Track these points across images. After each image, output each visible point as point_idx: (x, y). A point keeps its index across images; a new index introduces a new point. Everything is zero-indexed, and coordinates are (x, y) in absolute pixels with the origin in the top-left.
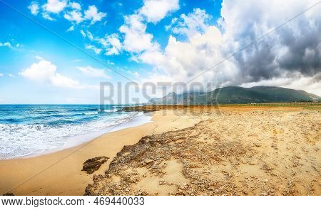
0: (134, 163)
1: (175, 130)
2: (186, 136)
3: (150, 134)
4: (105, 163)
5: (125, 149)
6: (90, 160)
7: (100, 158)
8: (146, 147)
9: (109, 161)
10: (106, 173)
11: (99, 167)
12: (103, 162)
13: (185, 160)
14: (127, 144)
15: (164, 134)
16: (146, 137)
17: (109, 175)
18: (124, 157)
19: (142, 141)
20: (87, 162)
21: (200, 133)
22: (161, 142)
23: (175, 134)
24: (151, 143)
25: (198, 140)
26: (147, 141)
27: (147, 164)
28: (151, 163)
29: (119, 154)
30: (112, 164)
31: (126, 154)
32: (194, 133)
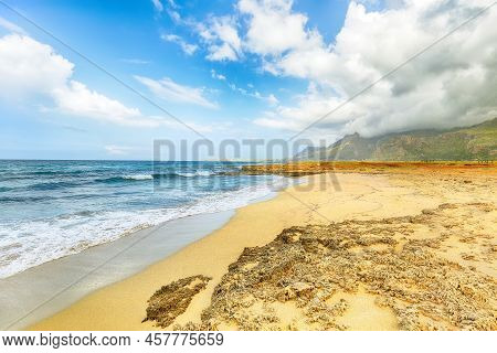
0: (267, 290)
1: (364, 219)
2: (397, 237)
3: (301, 224)
4: (202, 292)
5: (248, 254)
6: (165, 289)
7: (189, 280)
8: (295, 251)
9: (211, 287)
10: (205, 316)
11: (188, 303)
12: (197, 290)
13: (400, 304)
14: (251, 245)
15: (334, 226)
16: (293, 230)
17: (212, 321)
18: (246, 274)
19: (284, 239)
20: (158, 294)
21: (444, 237)
22: (327, 244)
23: (362, 229)
24: (303, 242)
25: (439, 254)
26: (296, 238)
27: (298, 294)
28: (308, 293)
29: (233, 268)
30: (218, 291)
31: (249, 266)
32: (421, 232)
